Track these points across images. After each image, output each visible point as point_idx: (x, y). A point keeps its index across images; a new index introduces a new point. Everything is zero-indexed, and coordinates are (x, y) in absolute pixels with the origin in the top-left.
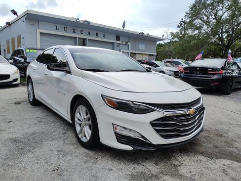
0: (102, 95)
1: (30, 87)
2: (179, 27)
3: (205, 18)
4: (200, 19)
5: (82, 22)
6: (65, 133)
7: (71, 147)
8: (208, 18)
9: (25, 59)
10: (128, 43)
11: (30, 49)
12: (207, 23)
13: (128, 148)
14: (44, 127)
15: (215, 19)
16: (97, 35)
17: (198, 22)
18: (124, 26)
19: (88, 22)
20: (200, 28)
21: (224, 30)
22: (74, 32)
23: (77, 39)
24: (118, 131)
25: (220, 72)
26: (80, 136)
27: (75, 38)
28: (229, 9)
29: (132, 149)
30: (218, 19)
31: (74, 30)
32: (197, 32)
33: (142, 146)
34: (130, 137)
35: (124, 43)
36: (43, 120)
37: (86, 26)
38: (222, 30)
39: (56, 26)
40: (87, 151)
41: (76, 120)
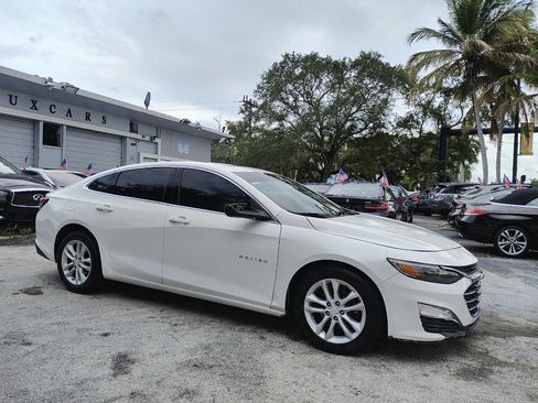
0: (388, 259)
2: (243, 112)
3: (291, 100)
4: (282, 100)
5: (59, 88)
8: (296, 100)
10: (157, 140)
12: (295, 109)
13: (438, 337)
15: (310, 103)
16: (88, 118)
17: (278, 106)
18: (147, 103)
19: (73, 87)
20: (281, 118)
21: (325, 124)
22: (34, 107)
23: (41, 124)
26: (322, 335)
27: (35, 123)
28: (332, 88)
29: (443, 337)
30: (315, 105)
31: (34, 103)
33: (453, 332)
35: (147, 138)
37: (66, 97)
38: (321, 124)
41: (308, 307)
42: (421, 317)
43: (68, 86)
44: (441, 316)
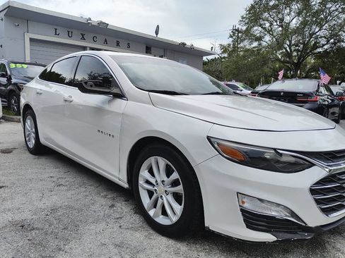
0: (209, 138)
1: (29, 123)
2: (231, 37)
3: (267, 25)
4: (260, 25)
5: (96, 24)
6: (113, 206)
7: (138, 234)
8: (271, 24)
9: (9, 79)
11: (16, 63)
12: (270, 32)
13: (268, 237)
14: (69, 194)
15: (282, 26)
16: (118, 44)
17: (257, 30)
18: (157, 33)
19: (104, 23)
20: (259, 39)
21: (293, 42)
22: (83, 38)
23: (88, 49)
24: (247, 206)
25: (313, 99)
26: (151, 213)
27: (84, 48)
28: (299, 14)
29: (274, 239)
30: (285, 27)
31: (83, 35)
32: (255, 44)
33: (291, 233)
34: (273, 218)
36: (62, 182)
38: (290, 41)
39: (56, 30)
40: (171, 242)
41: (141, 182)
42: (242, 210)
43: (101, 23)
44: (274, 214)
